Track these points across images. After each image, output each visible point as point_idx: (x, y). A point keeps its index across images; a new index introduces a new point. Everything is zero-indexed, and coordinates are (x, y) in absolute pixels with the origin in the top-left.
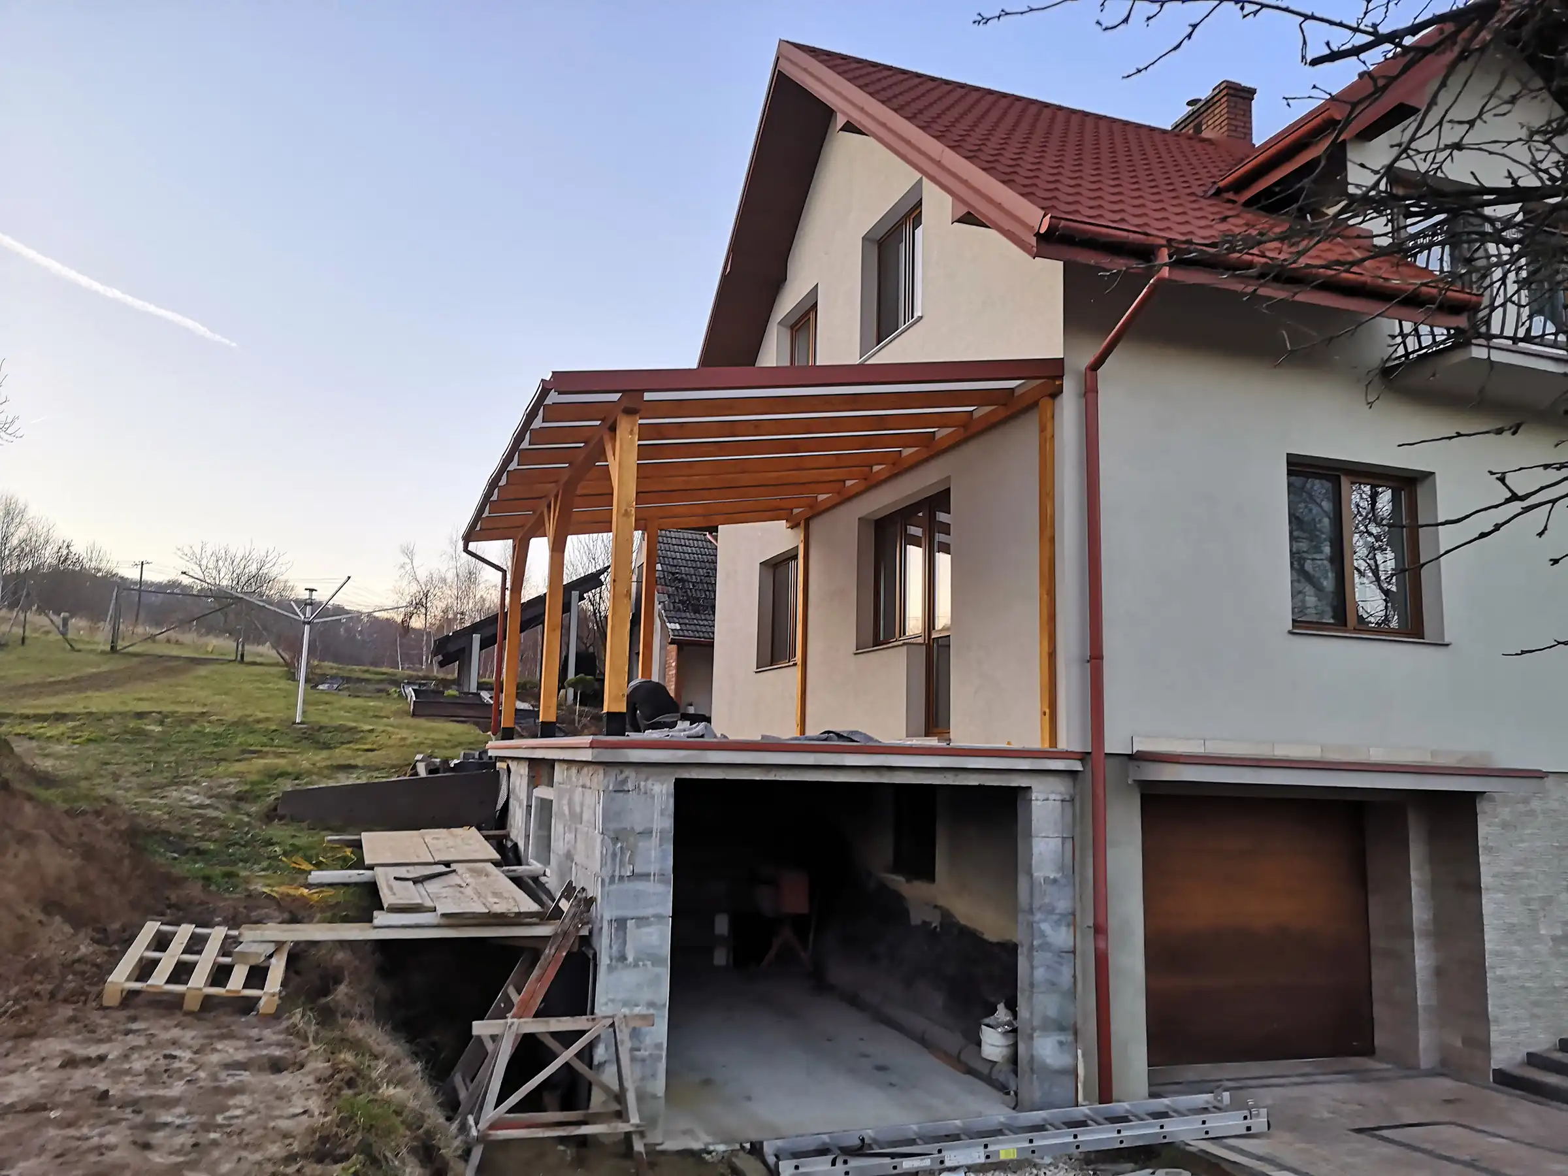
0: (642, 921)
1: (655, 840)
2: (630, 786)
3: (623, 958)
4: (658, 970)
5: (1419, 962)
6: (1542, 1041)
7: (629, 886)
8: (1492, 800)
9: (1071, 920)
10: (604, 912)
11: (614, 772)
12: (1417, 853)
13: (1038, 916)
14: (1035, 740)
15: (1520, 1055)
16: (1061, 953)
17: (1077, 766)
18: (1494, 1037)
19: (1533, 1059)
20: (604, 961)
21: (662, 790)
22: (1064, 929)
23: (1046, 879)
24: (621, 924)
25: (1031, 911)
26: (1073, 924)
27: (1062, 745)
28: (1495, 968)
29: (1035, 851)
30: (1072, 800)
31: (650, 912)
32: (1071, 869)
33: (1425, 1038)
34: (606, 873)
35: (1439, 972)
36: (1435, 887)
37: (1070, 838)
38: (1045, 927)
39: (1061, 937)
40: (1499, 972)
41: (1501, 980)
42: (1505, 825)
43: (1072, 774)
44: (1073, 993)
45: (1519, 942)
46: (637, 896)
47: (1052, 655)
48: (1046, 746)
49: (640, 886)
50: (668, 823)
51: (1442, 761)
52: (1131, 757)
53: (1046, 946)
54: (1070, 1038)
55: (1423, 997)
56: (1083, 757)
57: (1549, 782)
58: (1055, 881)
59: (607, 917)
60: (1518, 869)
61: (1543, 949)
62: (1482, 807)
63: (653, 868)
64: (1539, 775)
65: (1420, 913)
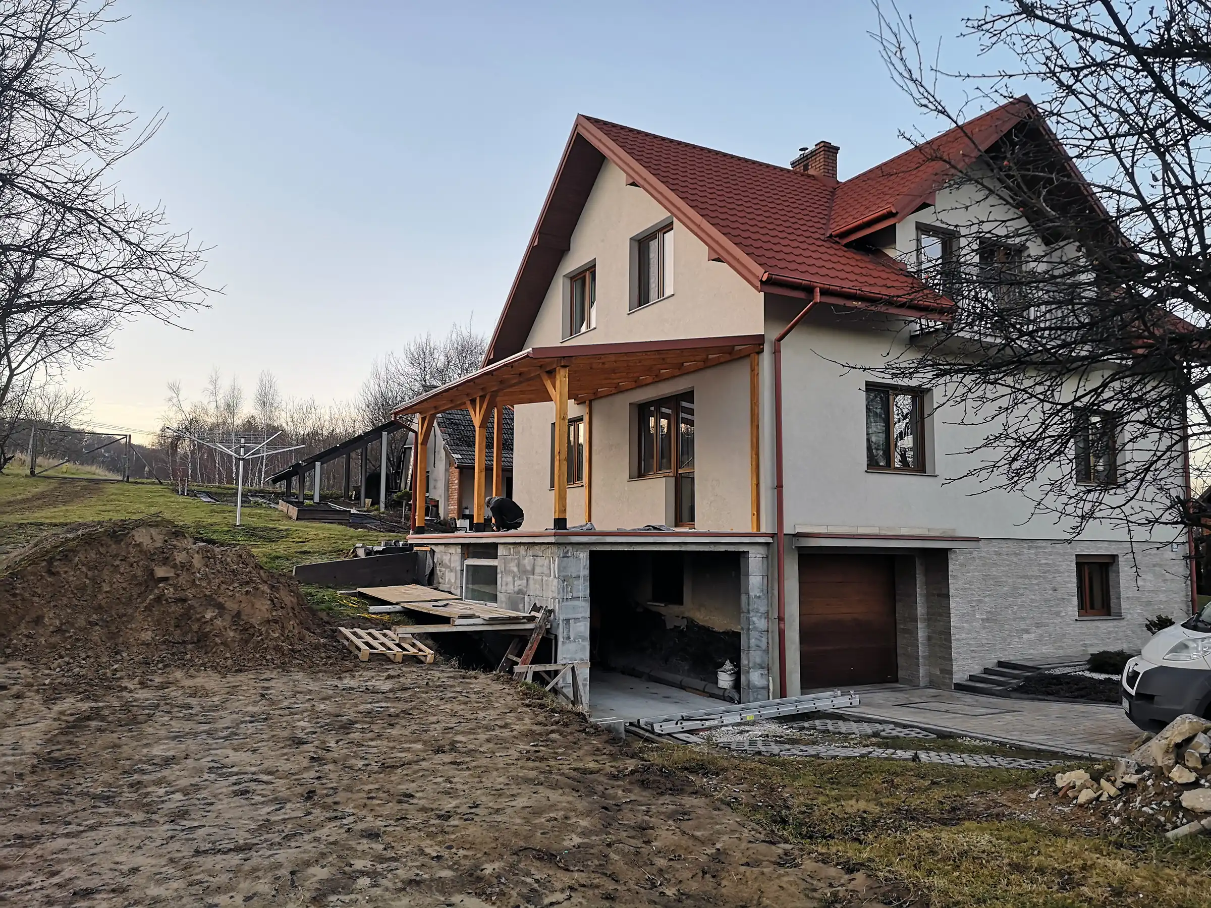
0: (577, 620)
1: (581, 580)
2: (570, 554)
3: (569, 638)
4: (584, 643)
5: (920, 634)
6: (977, 670)
7: (570, 603)
8: (956, 552)
9: (767, 615)
10: (561, 616)
11: (562, 548)
12: (920, 579)
13: (752, 614)
14: (749, 528)
15: (966, 677)
16: (762, 632)
17: (770, 540)
18: (955, 668)
19: (972, 678)
20: (560, 639)
21: (583, 556)
22: (763, 620)
23: (755, 596)
24: (567, 621)
25: (749, 612)
26: (767, 618)
27: (763, 530)
28: (955, 635)
29: (750, 583)
30: (767, 557)
31: (579, 616)
32: (768, 591)
33: (922, 671)
34: (560, 597)
35: (929, 638)
36: (928, 597)
37: (767, 576)
38: (755, 619)
39: (761, 624)
40: (957, 636)
41: (958, 640)
42: (962, 565)
43: (768, 544)
44: (767, 651)
45: (966, 622)
46: (574, 608)
47: (758, 485)
48: (755, 531)
49: (576, 603)
50: (587, 572)
51: (932, 534)
52: (794, 535)
53: (755, 629)
54: (766, 672)
55: (922, 650)
56: (772, 536)
57: (981, 543)
58: (759, 597)
59: (561, 618)
60: (968, 586)
61: (977, 624)
62: (951, 556)
63: (581, 594)
64: (977, 540)
65: (921, 610)
